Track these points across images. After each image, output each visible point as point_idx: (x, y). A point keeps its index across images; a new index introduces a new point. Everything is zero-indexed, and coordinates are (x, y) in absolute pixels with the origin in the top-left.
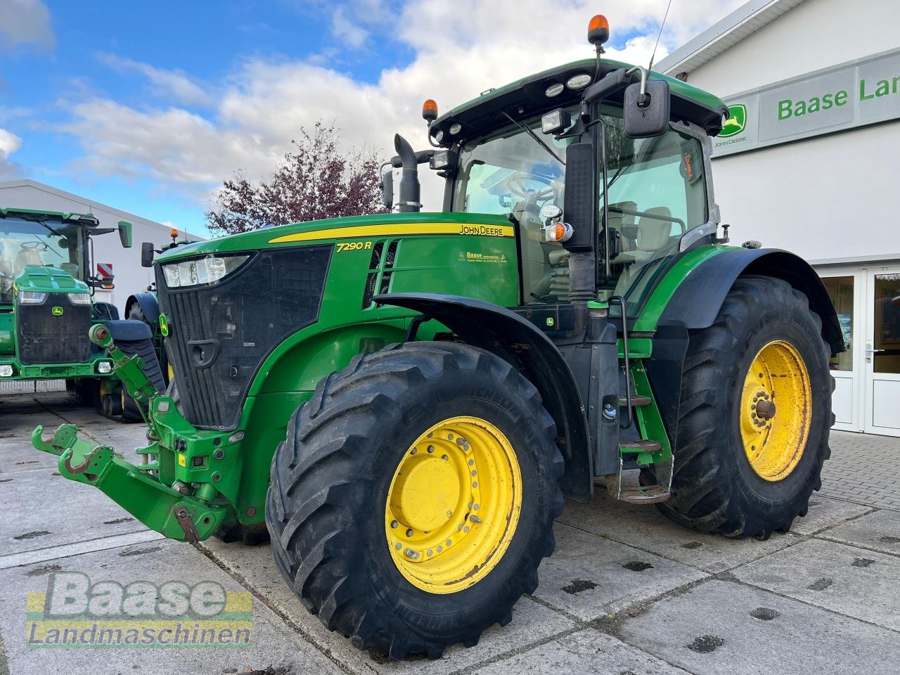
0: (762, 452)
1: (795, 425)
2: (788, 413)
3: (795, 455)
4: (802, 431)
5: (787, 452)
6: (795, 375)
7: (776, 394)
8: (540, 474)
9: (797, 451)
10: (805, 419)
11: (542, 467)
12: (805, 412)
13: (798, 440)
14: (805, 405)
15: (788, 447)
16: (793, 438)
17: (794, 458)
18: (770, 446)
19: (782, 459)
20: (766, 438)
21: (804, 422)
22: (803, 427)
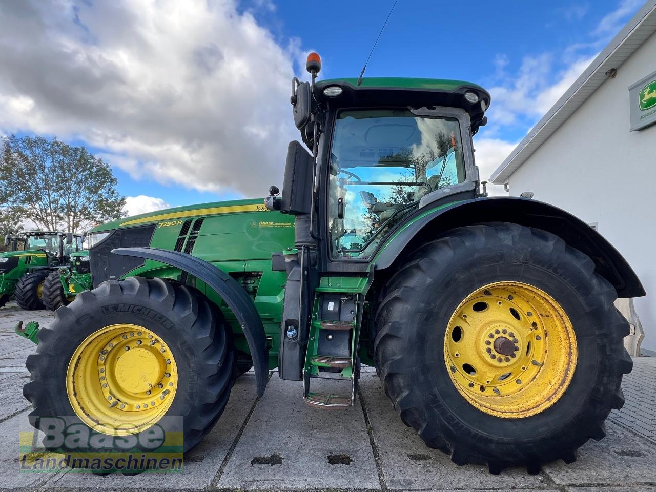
0: (526, 388)
1: (561, 366)
2: (557, 353)
3: (551, 397)
4: (566, 374)
5: (546, 392)
6: (556, 316)
7: (548, 333)
8: (191, 370)
9: (555, 393)
10: (570, 361)
11: (193, 365)
12: (570, 354)
13: (560, 382)
14: (570, 347)
15: (550, 387)
16: (556, 379)
17: (549, 399)
18: (537, 382)
19: (538, 398)
20: (536, 375)
21: (569, 365)
22: (568, 369)
